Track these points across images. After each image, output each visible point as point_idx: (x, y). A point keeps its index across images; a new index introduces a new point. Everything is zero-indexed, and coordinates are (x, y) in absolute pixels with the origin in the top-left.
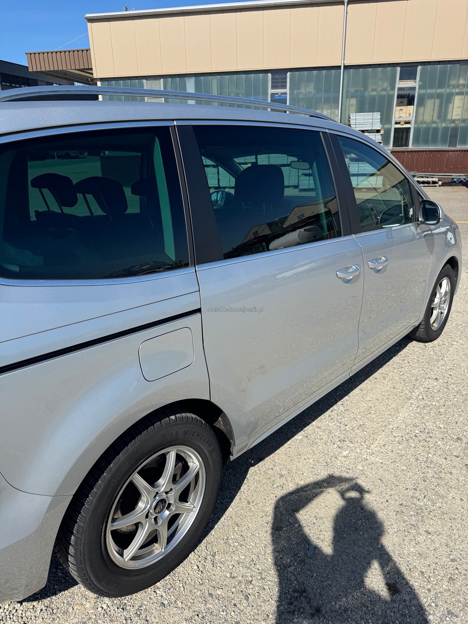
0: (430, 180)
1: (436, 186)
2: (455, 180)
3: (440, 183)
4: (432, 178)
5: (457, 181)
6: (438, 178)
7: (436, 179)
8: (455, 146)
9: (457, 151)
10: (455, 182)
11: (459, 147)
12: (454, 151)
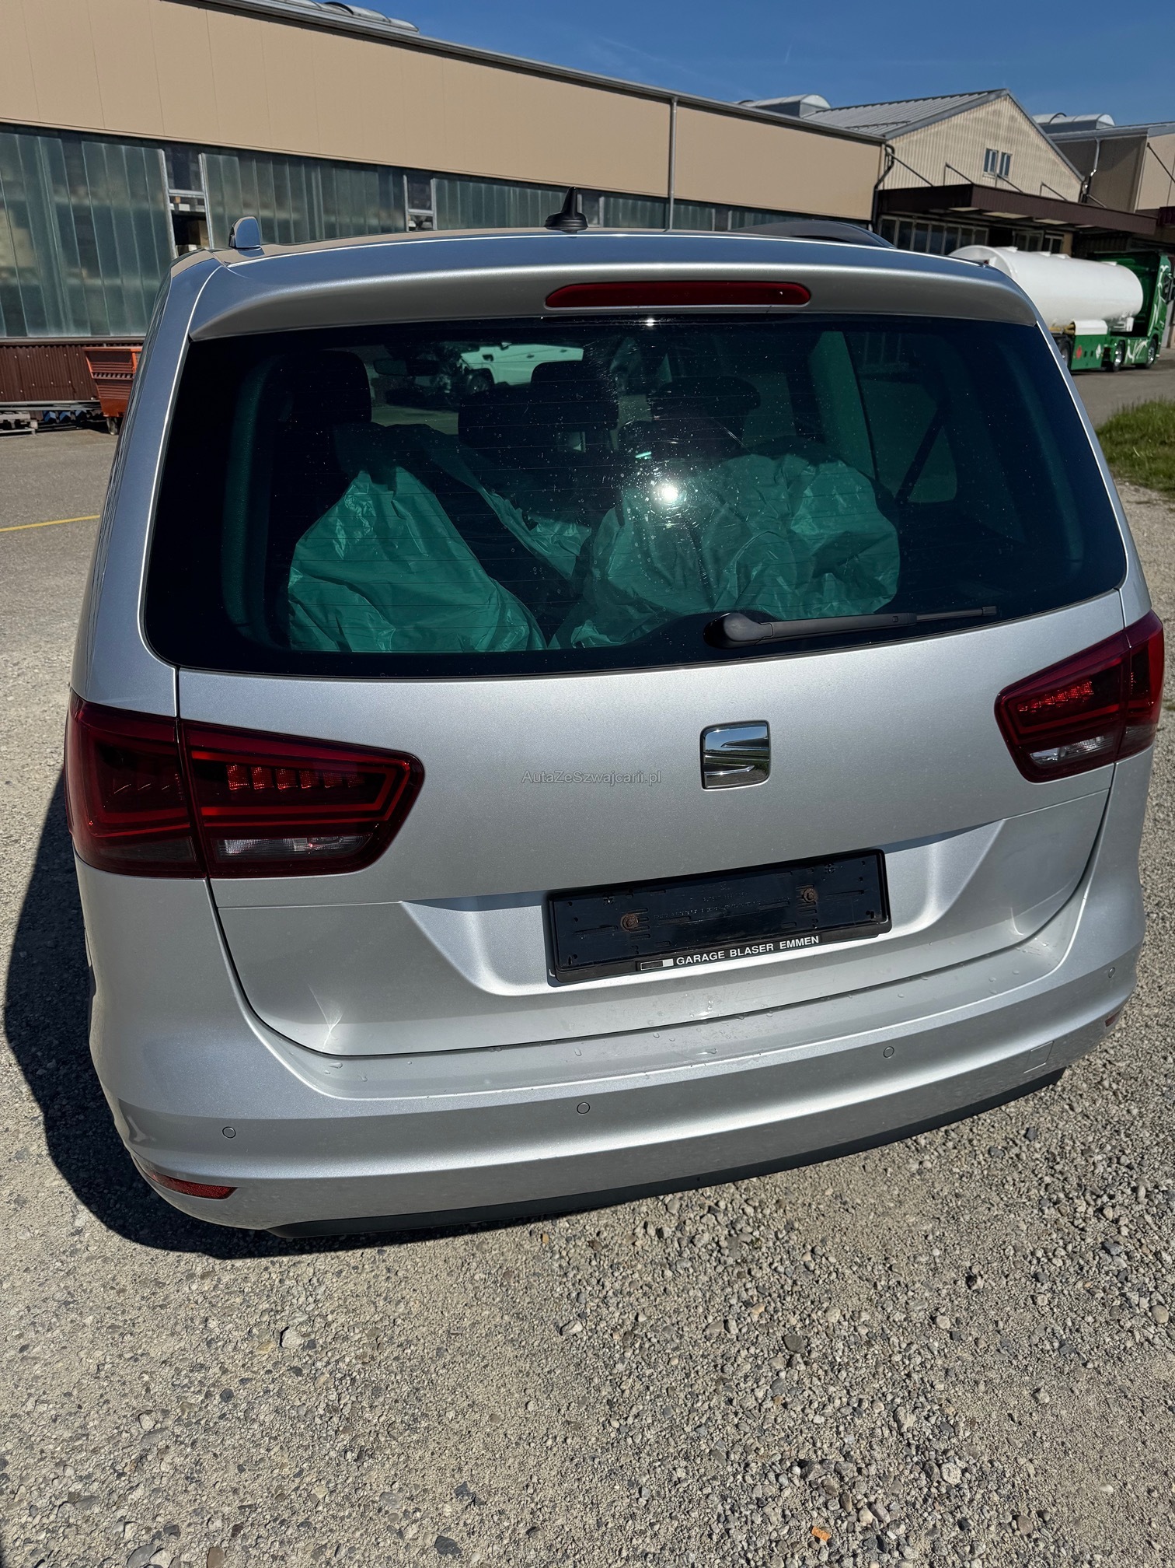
0: (11, 418)
1: (30, 433)
2: (53, 415)
3: (34, 424)
4: (15, 412)
5: (58, 418)
6: (30, 412)
7: (23, 416)
8: (24, 334)
9: (34, 346)
10: (52, 420)
11: (32, 337)
12: (27, 347)
